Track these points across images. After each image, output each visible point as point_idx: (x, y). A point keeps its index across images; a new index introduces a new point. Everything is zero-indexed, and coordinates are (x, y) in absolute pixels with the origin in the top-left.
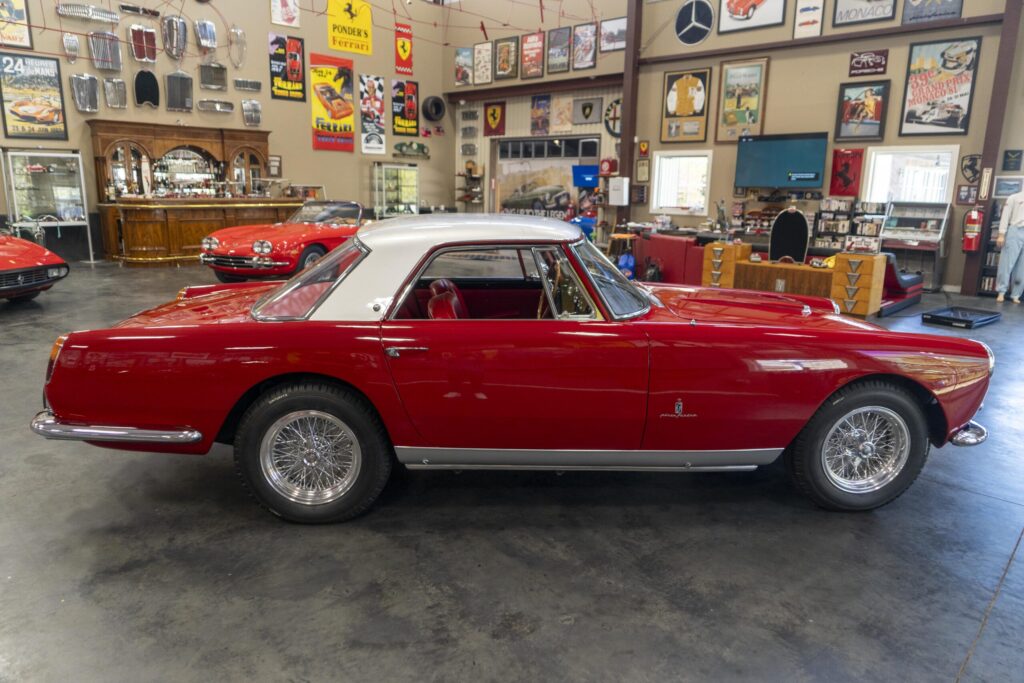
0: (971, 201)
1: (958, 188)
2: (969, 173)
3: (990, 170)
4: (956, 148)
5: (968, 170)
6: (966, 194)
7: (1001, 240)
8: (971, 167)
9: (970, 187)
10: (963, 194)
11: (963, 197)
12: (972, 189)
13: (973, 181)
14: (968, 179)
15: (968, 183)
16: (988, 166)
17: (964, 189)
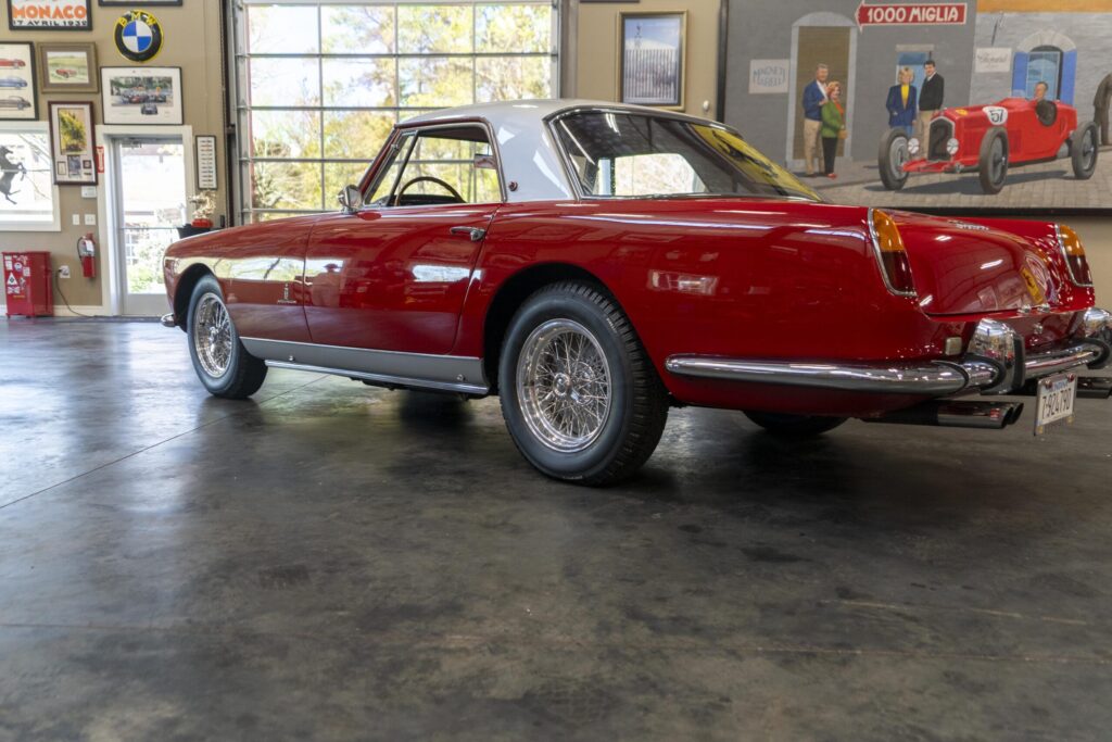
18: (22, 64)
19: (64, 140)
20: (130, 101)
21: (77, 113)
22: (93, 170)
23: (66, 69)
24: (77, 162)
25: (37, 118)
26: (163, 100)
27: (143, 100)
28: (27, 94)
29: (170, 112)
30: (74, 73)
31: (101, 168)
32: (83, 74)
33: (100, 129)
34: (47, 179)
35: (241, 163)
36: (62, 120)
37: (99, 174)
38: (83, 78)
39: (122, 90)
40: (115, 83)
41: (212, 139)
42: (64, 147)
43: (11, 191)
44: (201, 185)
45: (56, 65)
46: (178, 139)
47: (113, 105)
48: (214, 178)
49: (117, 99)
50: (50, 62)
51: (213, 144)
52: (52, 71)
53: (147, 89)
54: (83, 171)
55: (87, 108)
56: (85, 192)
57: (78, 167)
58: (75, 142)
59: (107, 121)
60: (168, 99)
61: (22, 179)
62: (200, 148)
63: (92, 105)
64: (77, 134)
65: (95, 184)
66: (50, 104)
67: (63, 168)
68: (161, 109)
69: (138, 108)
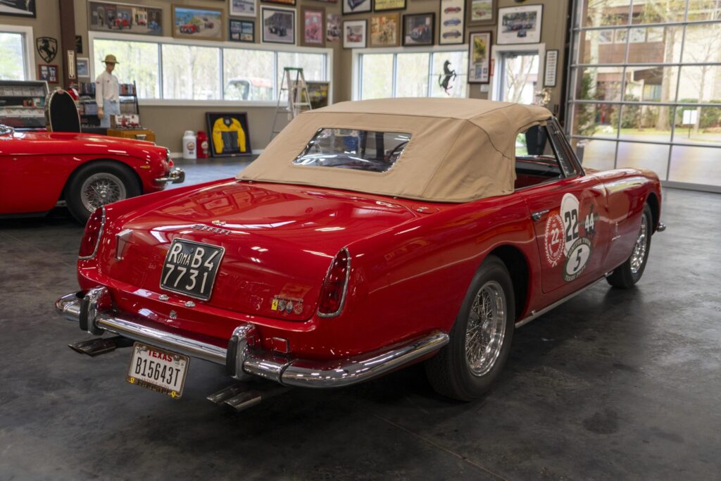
0: (51, 79)
1: (39, 68)
2: (44, 54)
3: (73, 52)
4: (29, 30)
5: (43, 51)
6: (47, 73)
7: (101, 112)
8: (46, 48)
9: (48, 66)
10: (45, 73)
11: (45, 76)
12: (50, 68)
13: (49, 61)
14: (45, 60)
15: (47, 64)
16: (71, 49)
17: (44, 68)
18: (459, 9)
19: (475, 56)
20: (512, 29)
21: (483, 39)
22: (487, 75)
23: (481, 11)
24: (480, 70)
25: (464, 43)
26: (530, 27)
27: (519, 28)
28: (460, 28)
29: (533, 35)
30: (484, 13)
31: (492, 73)
32: (489, 13)
33: (495, 48)
34: (465, 78)
35: (571, 68)
36: (475, 43)
37: (491, 77)
38: (488, 16)
39: (509, 22)
40: (505, 18)
41: (556, 52)
42: (475, 60)
43: (448, 87)
44: (547, 83)
45: (476, 9)
46: (535, 52)
47: (504, 32)
48: (554, 79)
49: (505, 28)
50: (473, 7)
51: (556, 55)
52: (474, 13)
53: (522, 20)
54: (483, 75)
55: (488, 35)
56: (483, 88)
57: (480, 73)
58: (480, 56)
59: (499, 42)
60: (533, 26)
61: (454, 80)
62: (548, 58)
63: (491, 33)
64: (481, 51)
65: (488, 83)
66: (470, 33)
67: (473, 73)
68: (529, 33)
69: (515, 34)
